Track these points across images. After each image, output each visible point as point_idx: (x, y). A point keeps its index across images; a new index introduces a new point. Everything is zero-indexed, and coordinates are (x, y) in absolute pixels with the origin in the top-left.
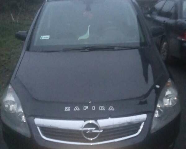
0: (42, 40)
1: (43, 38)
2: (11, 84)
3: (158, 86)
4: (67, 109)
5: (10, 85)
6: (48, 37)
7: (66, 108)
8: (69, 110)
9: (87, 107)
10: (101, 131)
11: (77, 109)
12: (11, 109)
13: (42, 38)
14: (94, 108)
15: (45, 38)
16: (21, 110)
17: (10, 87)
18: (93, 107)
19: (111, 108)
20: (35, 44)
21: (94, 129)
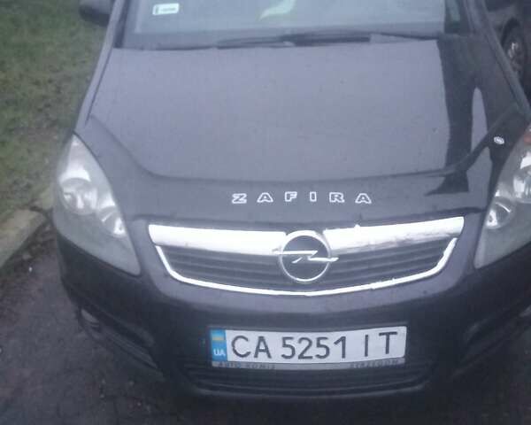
0: (157, 16)
1: (161, 12)
2: (78, 136)
3: (499, 141)
4: (239, 198)
5: (75, 137)
6: (174, 8)
7: (236, 196)
8: (243, 201)
9: (294, 195)
10: (334, 259)
11: (265, 198)
12: (80, 204)
13: (157, 10)
14: (313, 196)
15: (165, 10)
16: (110, 202)
17: (75, 143)
18: (311, 193)
19: (363, 199)
20: (138, 30)
21: (314, 252)
